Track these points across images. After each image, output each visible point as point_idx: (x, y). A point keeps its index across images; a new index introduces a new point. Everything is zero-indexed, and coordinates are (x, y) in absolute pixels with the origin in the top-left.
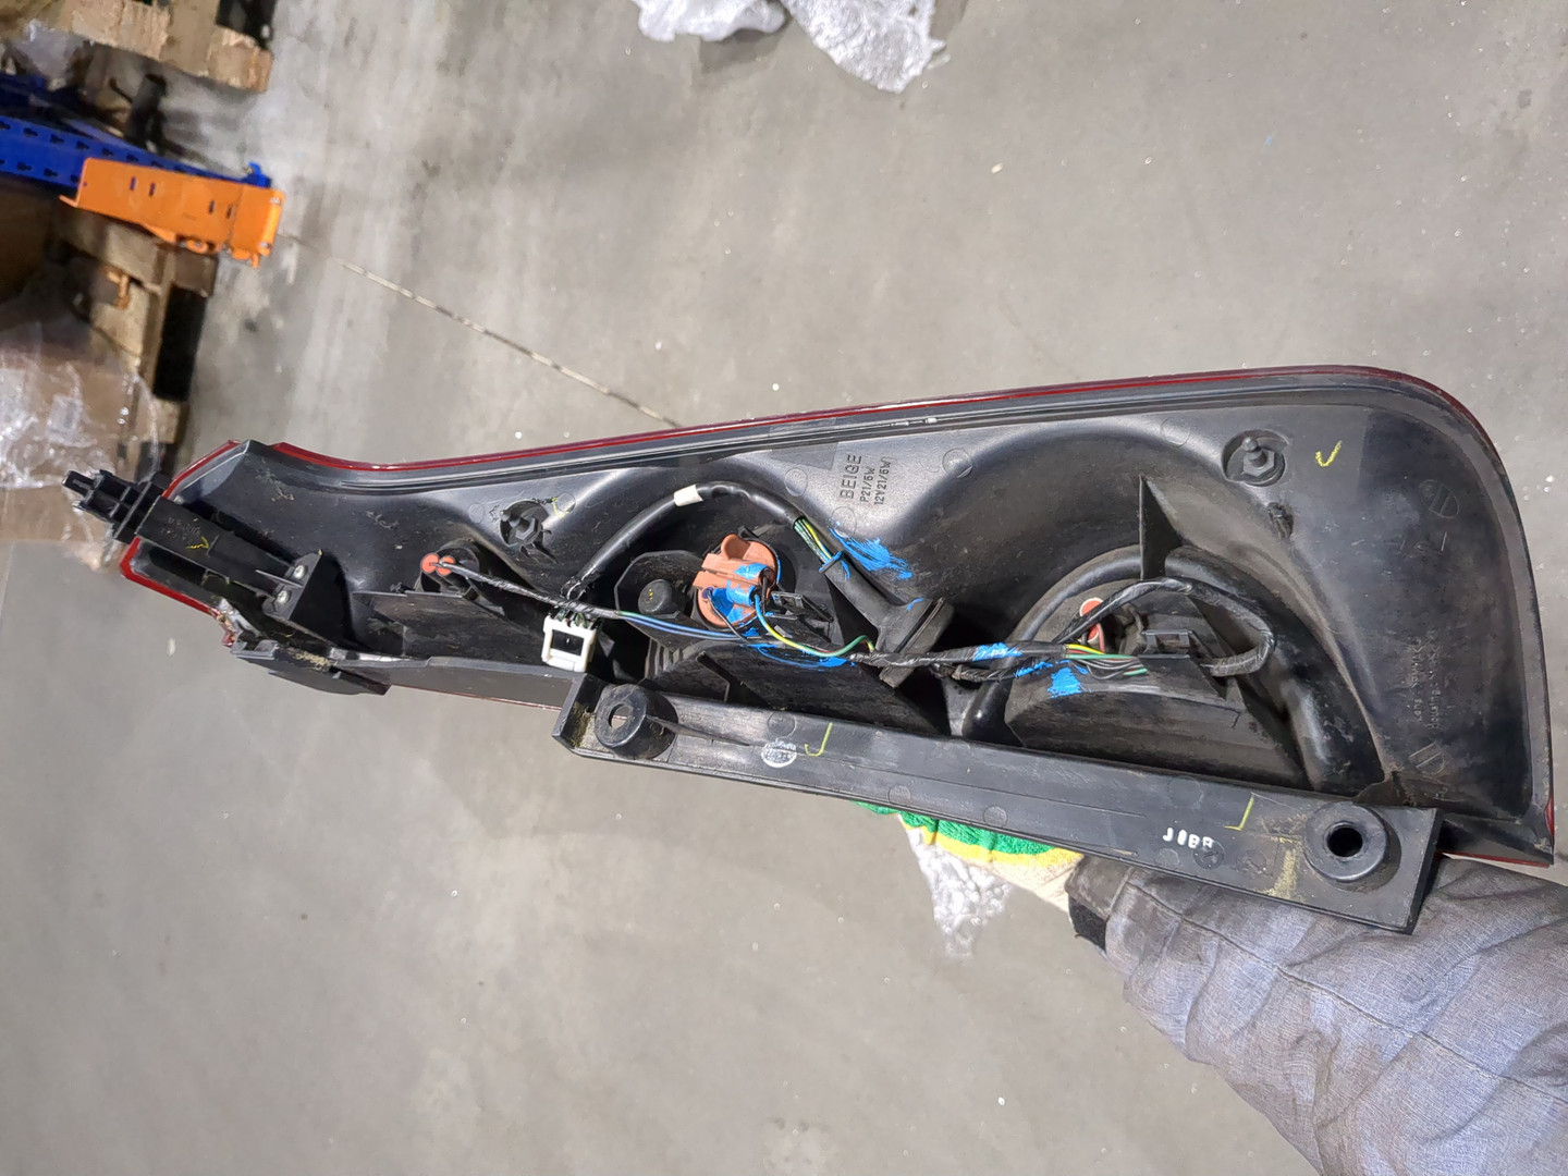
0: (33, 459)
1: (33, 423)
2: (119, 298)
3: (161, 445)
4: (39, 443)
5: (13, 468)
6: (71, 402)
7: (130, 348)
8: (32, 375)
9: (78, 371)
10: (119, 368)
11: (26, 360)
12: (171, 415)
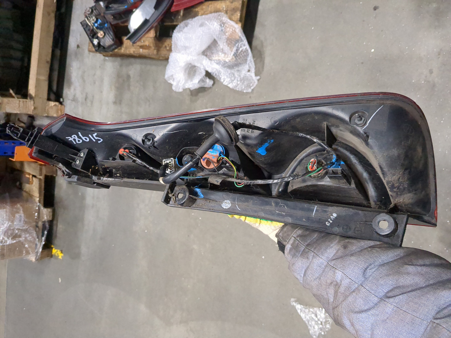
0: (11, 234)
1: (10, 225)
2: (30, 181)
3: (48, 221)
4: (13, 229)
5: (6, 238)
6: (21, 215)
7: (35, 195)
8: (8, 210)
10: (33, 202)
11: (6, 206)
12: (50, 212)
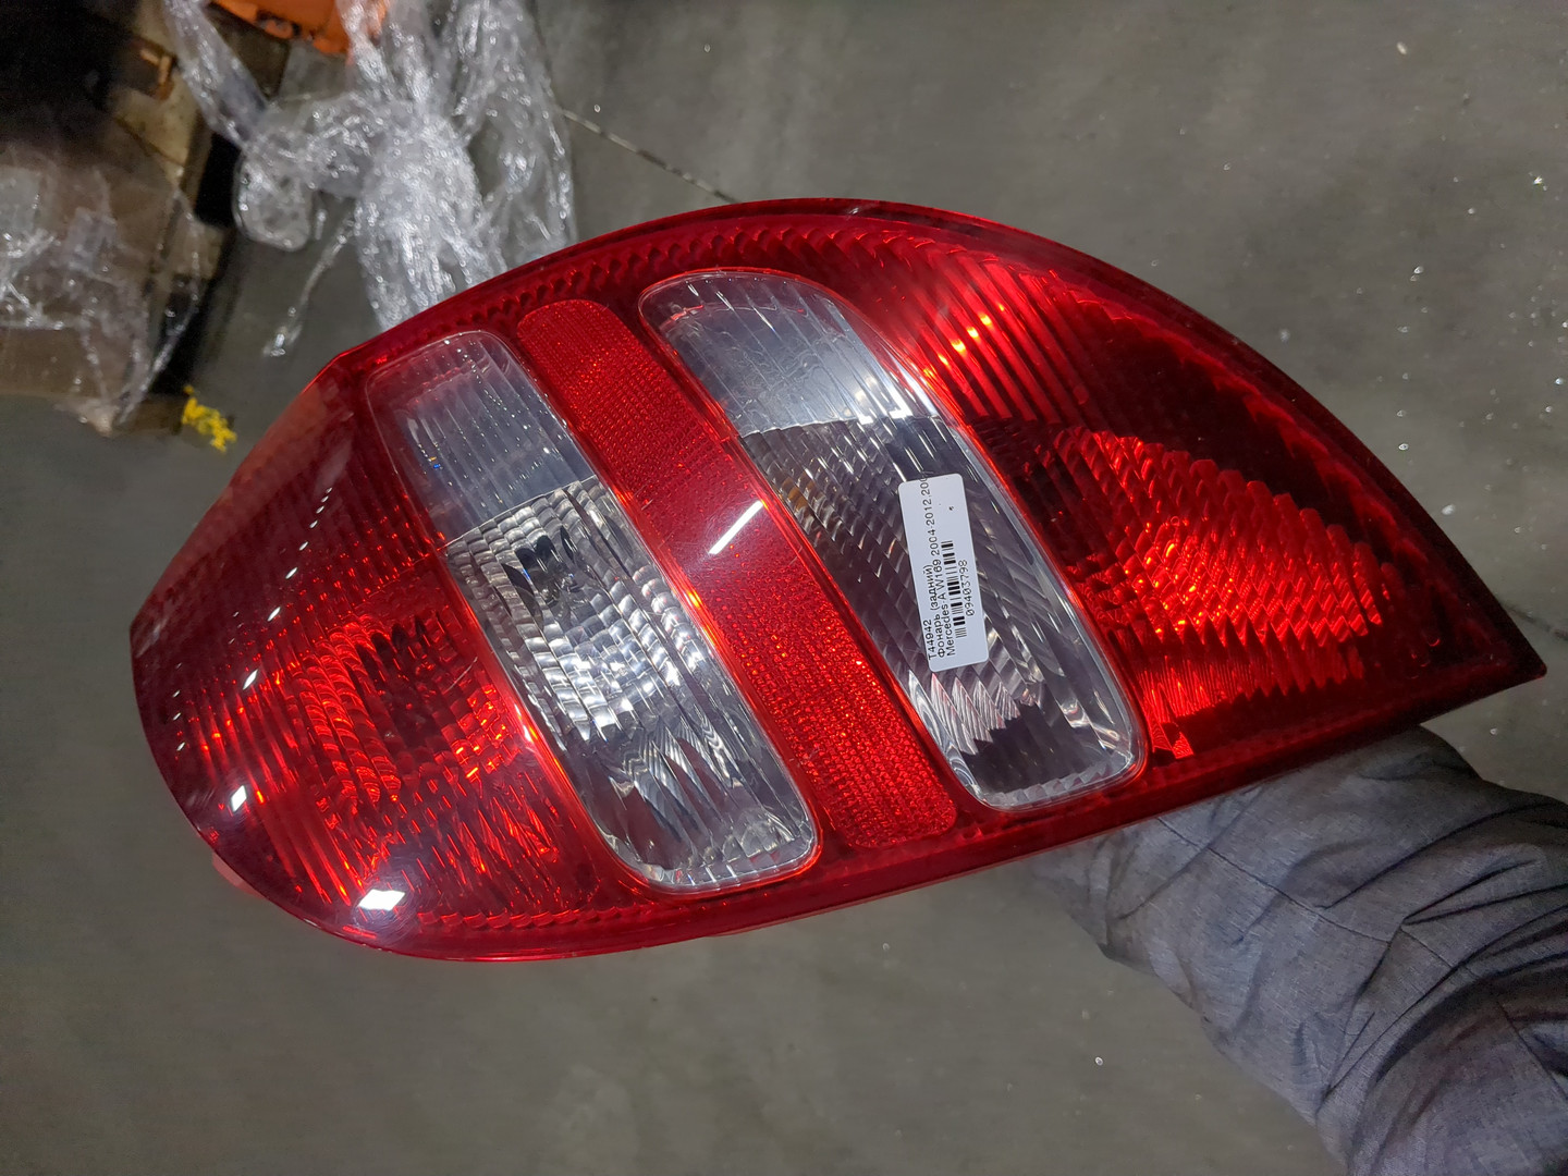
0: (49, 290)
1: (50, 246)
2: (159, 85)
4: (56, 270)
5: (22, 300)
6: (97, 218)
7: (170, 152)
8: (50, 180)
9: (108, 178)
11: (43, 158)
12: (212, 244)
